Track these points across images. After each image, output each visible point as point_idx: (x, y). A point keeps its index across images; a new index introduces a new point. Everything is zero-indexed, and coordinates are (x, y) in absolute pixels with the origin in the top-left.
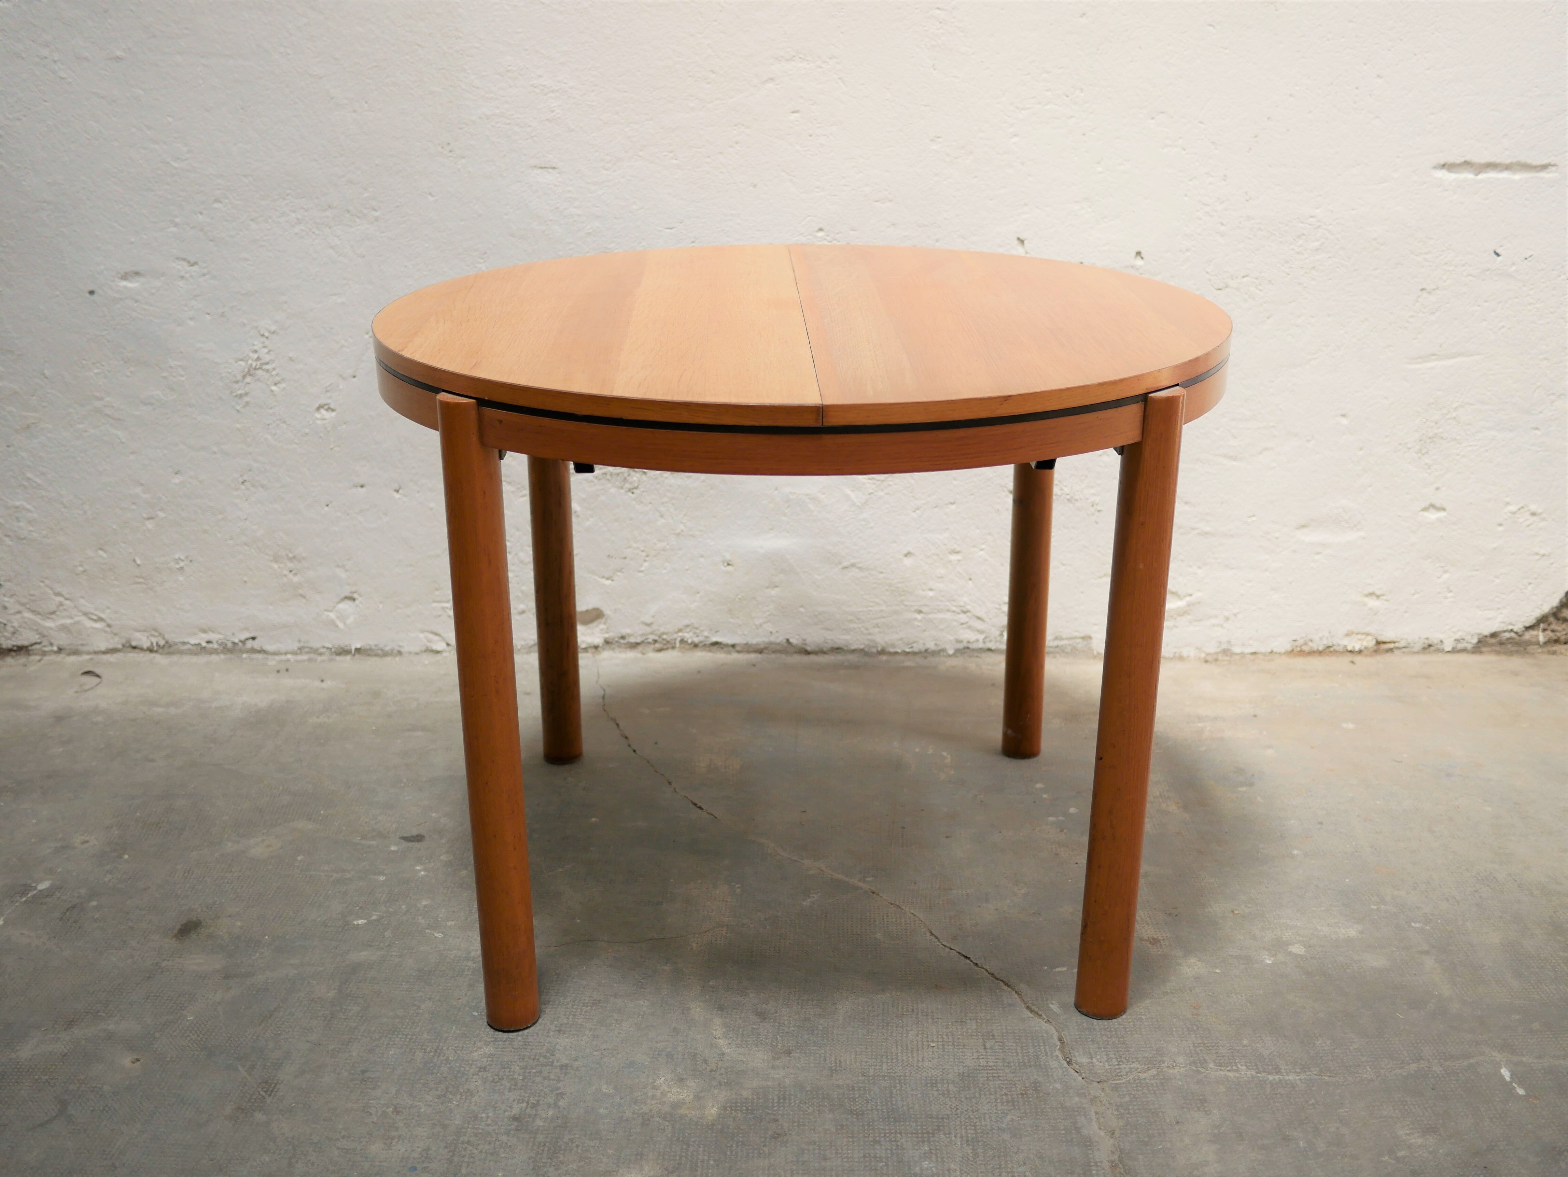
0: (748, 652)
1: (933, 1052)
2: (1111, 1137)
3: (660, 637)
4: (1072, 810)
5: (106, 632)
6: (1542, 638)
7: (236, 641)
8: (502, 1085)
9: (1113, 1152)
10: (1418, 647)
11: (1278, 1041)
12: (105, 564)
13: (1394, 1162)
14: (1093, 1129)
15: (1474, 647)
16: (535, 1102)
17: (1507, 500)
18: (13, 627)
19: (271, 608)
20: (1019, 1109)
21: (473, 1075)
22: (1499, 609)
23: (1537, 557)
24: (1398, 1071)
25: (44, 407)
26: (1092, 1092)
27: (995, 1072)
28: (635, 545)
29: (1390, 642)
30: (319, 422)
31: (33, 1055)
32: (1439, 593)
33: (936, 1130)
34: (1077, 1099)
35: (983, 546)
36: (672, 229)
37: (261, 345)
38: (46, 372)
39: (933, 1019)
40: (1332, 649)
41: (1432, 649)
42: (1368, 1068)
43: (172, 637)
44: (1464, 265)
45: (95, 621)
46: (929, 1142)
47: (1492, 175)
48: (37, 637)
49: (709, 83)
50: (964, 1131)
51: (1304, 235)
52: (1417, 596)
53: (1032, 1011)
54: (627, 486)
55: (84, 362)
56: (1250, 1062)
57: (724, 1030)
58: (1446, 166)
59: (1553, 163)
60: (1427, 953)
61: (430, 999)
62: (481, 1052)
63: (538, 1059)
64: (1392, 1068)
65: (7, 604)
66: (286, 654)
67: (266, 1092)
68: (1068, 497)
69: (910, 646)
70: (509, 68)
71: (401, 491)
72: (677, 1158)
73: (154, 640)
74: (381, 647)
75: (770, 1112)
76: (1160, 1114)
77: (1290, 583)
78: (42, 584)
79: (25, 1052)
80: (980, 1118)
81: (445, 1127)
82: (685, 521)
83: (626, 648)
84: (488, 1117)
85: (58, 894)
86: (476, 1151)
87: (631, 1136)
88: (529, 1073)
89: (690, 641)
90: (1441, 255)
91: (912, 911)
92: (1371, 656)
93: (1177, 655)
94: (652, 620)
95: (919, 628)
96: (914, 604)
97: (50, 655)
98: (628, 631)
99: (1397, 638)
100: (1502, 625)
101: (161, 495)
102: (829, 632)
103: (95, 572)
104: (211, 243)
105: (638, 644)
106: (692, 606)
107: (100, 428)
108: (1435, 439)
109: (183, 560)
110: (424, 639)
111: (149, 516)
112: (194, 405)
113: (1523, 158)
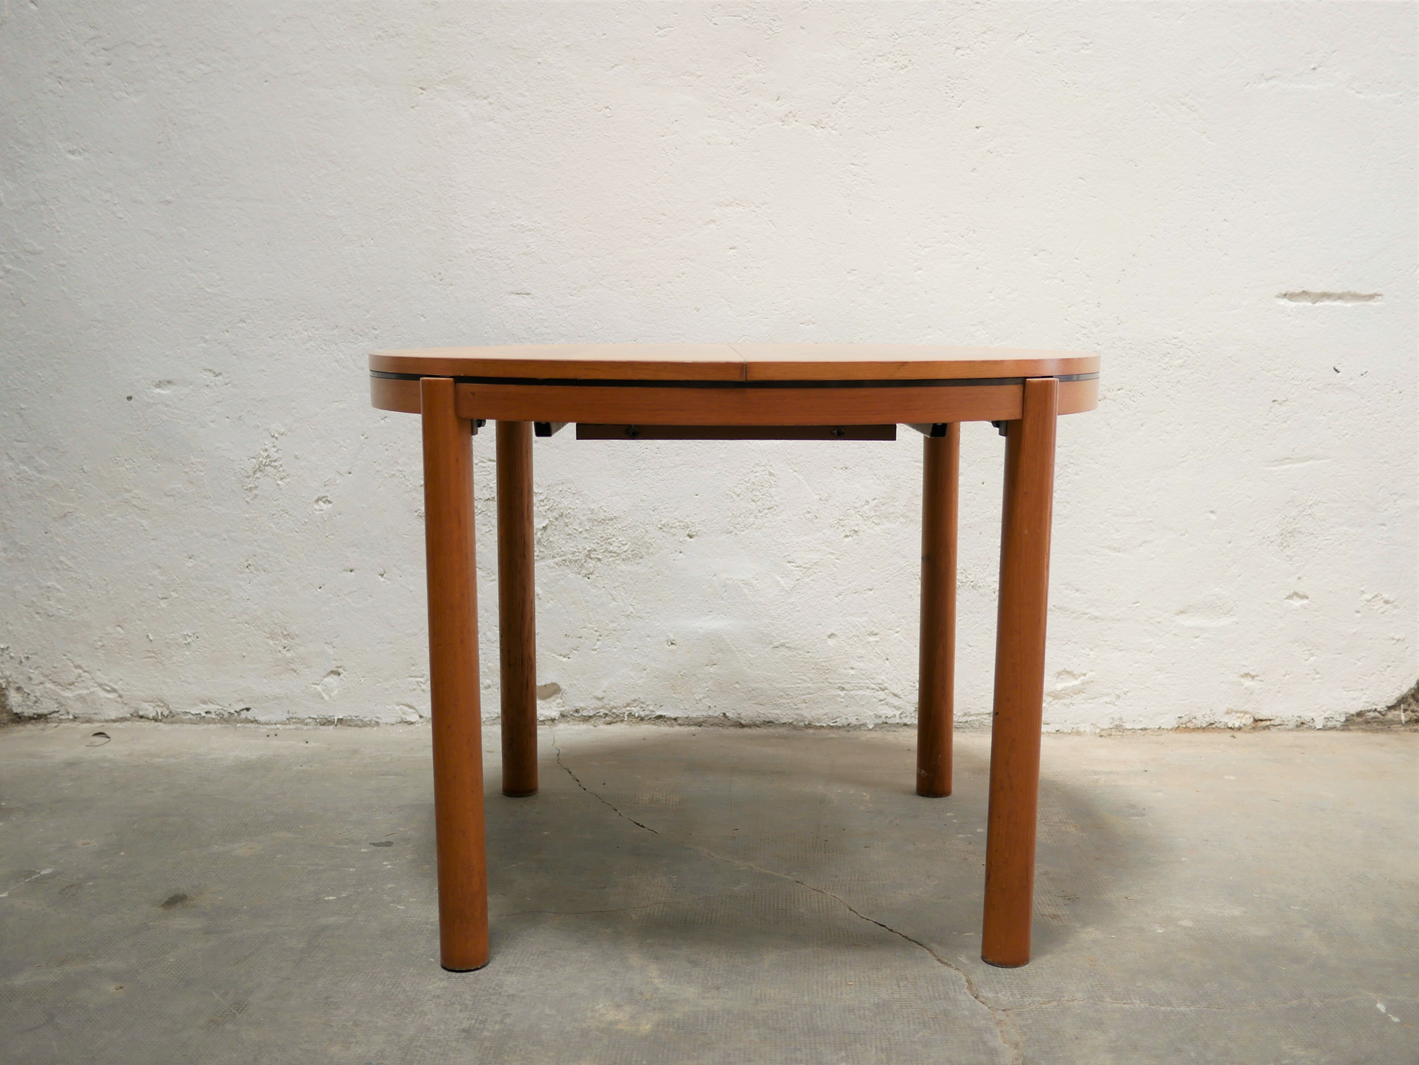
0: (689, 725)
1: (851, 989)
2: (1015, 1048)
5: (117, 702)
6: (1403, 718)
7: (233, 711)
8: (453, 1008)
9: (1016, 1059)
10: (1292, 725)
11: (1169, 984)
12: (121, 639)
14: (997, 1042)
15: (1341, 725)
16: (484, 1020)
17: (1362, 589)
18: (36, 697)
19: (265, 681)
20: (930, 1028)
21: (427, 1001)
22: (1362, 689)
23: (1393, 642)
24: (1281, 1005)
25: (80, 498)
26: (997, 1017)
27: (908, 1003)
28: (589, 626)
29: (1266, 720)
30: (317, 513)
31: (27, 983)
32: (1308, 674)
33: (853, 1041)
34: (984, 1022)
35: (898, 629)
37: (271, 445)
38: (85, 467)
39: (851, 966)
40: (1214, 726)
41: (1305, 726)
42: (1253, 1003)
43: (174, 708)
44: (1308, 380)
45: (109, 692)
46: (846, 1050)
47: (1328, 303)
48: (56, 706)
49: (661, 224)
50: (878, 1043)
51: (1169, 353)
52: (1287, 677)
53: (942, 962)
54: (584, 571)
55: (118, 459)
56: (1144, 998)
57: (659, 973)
58: (1287, 296)
59: (1378, 293)
60: (1307, 926)
61: (391, 950)
62: (436, 985)
63: (488, 991)
64: (1275, 1003)
65: (32, 676)
66: (275, 724)
67: (237, 1010)
68: (972, 584)
69: (834, 721)
70: (493, 211)
71: (385, 575)
72: (613, 1059)
73: (159, 710)
74: (360, 717)
75: (699, 1028)
76: (1061, 1032)
77: (1173, 664)
78: (64, 658)
79: (20, 981)
80: (893, 1034)
81: (399, 1036)
82: (634, 604)
83: (580, 721)
84: (439, 1029)
85: (59, 877)
86: (427, 1053)
87: (570, 1043)
88: (479, 1000)
89: (636, 715)
90: (1288, 371)
91: (833, 894)
92: (1249, 732)
93: (1074, 730)
94: (603, 694)
95: (842, 704)
96: (837, 681)
97: (66, 723)
98: (582, 705)
99: (1272, 716)
100: (1367, 705)
101: (175, 577)
102: (762, 707)
103: (112, 647)
104: (234, 357)
105: (590, 717)
106: (639, 682)
107: (128, 517)
108: (1294, 534)
109: (190, 636)
110: (399, 712)
111: (163, 596)
112: (210, 497)
113: (1353, 289)
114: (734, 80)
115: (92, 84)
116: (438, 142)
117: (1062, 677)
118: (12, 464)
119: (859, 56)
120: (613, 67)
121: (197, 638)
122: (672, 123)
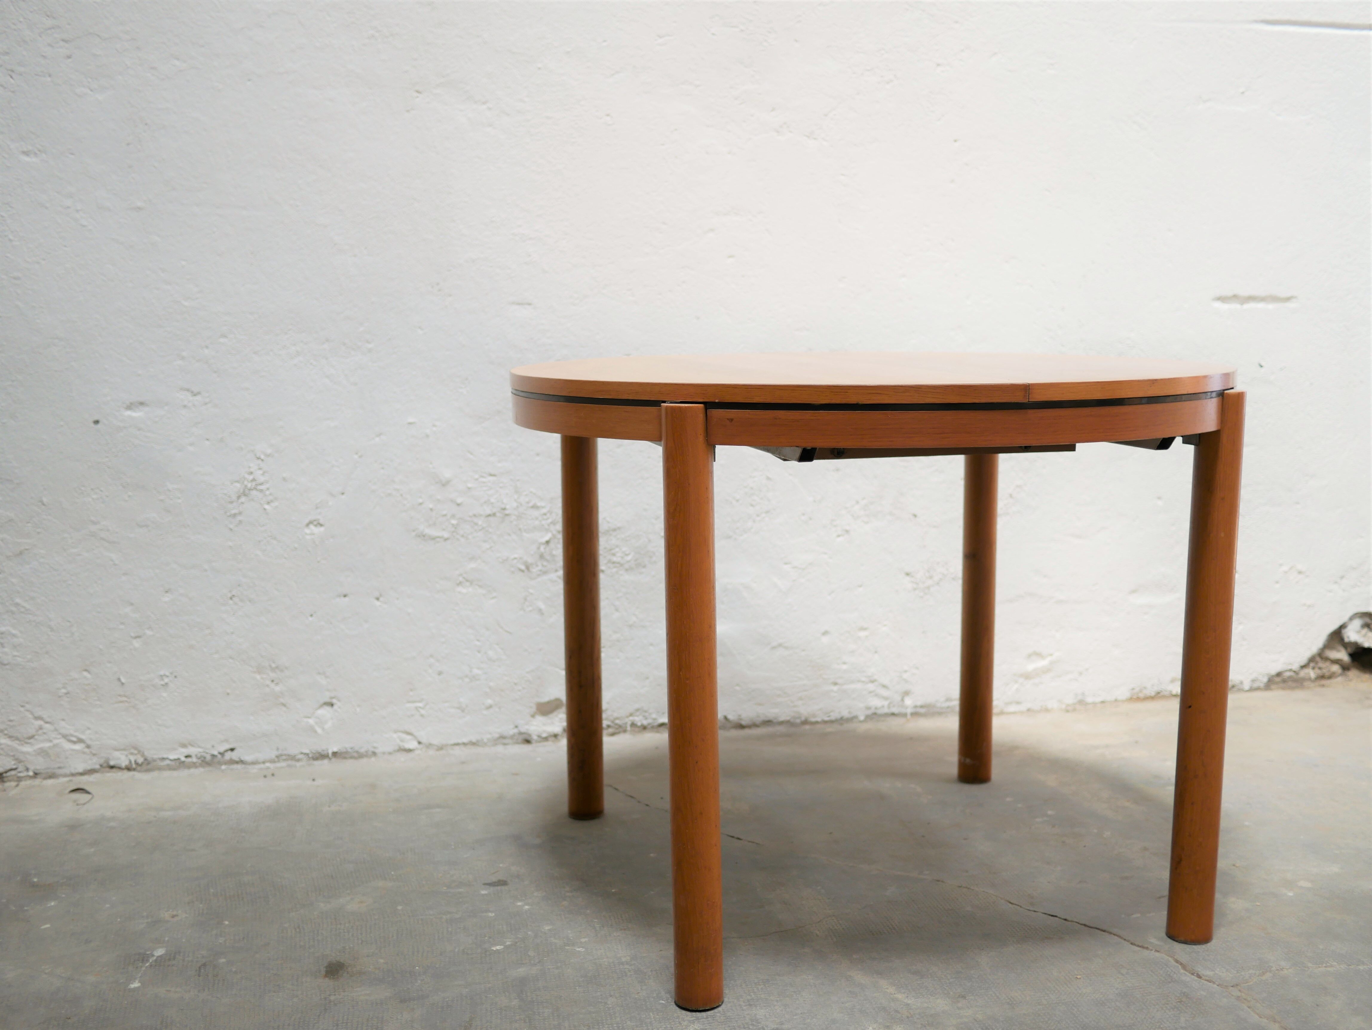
2: (1274, 1022)
3: (613, 722)
5: (84, 753)
6: (1312, 674)
7: (216, 753)
11: (1345, 944)
12: (88, 684)
14: (1254, 1018)
15: (1266, 686)
17: (1281, 562)
19: (252, 718)
20: (1186, 1012)
22: (1281, 652)
23: (1305, 608)
25: (39, 533)
26: (1233, 994)
27: (1144, 990)
30: (308, 537)
34: (1226, 1000)
35: (886, 623)
37: (257, 468)
38: (45, 500)
39: (1062, 960)
41: (1235, 689)
43: (150, 754)
45: (74, 743)
47: (1253, 305)
48: (13, 763)
53: (1137, 946)
55: (83, 488)
56: (1337, 960)
57: (894, 988)
58: (1221, 299)
59: (1295, 296)
61: (611, 996)
66: (264, 763)
69: (827, 716)
70: (493, 219)
71: (381, 599)
73: (133, 759)
74: (356, 749)
76: (1299, 1001)
78: (22, 709)
82: (636, 614)
85: (180, 958)
89: (639, 724)
91: (982, 890)
93: (1043, 707)
94: (607, 706)
95: (836, 698)
96: (830, 677)
97: (25, 780)
100: (1285, 665)
101: (150, 614)
102: (761, 707)
103: (77, 693)
104: (215, 375)
106: (642, 691)
107: (94, 552)
109: (167, 676)
110: (396, 739)
111: (137, 634)
112: (189, 526)
113: (1273, 292)
115: (49, 79)
117: (1031, 658)
120: (614, 74)
121: (176, 677)
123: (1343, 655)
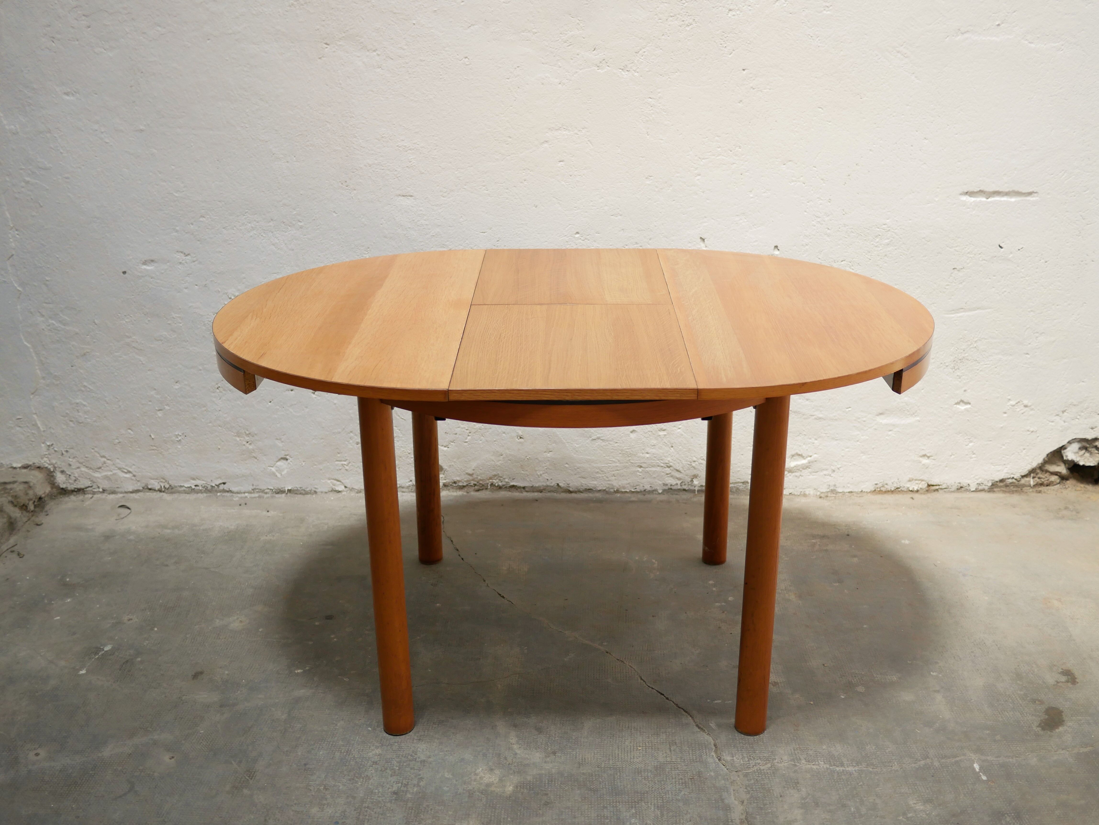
0: (533, 492)
1: (640, 753)
2: (742, 805)
3: (478, 482)
4: (731, 599)
5: (132, 479)
6: (1032, 483)
7: (214, 485)
8: (386, 773)
9: (742, 814)
10: (954, 488)
11: (844, 747)
12: (132, 438)
13: (905, 820)
14: (731, 800)
15: (989, 489)
16: (406, 783)
17: (1009, 397)
18: (75, 477)
19: (235, 464)
20: (689, 788)
21: (370, 767)
22: (1005, 464)
23: (1029, 433)
24: (913, 765)
25: (94, 342)
26: (732, 777)
27: (676, 765)
29: (936, 485)
31: (112, 755)
32: (967, 455)
33: (640, 800)
34: (723, 781)
35: (680, 426)
36: (485, 233)
38: (96, 321)
39: (640, 732)
40: (900, 490)
41: (963, 489)
42: (896, 763)
43: (173, 483)
45: (126, 473)
46: (635, 807)
47: (997, 198)
48: (90, 483)
49: (508, 144)
50: (656, 801)
51: (880, 235)
52: (953, 457)
53: (699, 728)
55: (119, 315)
56: (826, 760)
57: (517, 739)
58: (968, 194)
59: (1035, 191)
60: (939, 691)
62: (374, 752)
63: (407, 757)
64: (910, 763)
65: (71, 463)
66: (244, 493)
67: (249, 777)
69: (634, 488)
70: (383, 136)
72: (489, 816)
73: (163, 485)
74: (303, 488)
75: (543, 789)
76: (771, 791)
77: (873, 449)
78: (93, 451)
80: (666, 793)
81: (354, 798)
83: (457, 489)
84: (379, 792)
85: (116, 654)
86: (372, 813)
87: (462, 803)
88: (403, 765)
89: (496, 485)
90: (966, 248)
91: (630, 665)
92: (924, 494)
93: (802, 493)
94: (473, 472)
95: (640, 477)
96: (637, 462)
97: (98, 494)
98: (458, 479)
99: (940, 482)
100: (1007, 474)
101: (167, 396)
102: (584, 480)
103: (125, 443)
104: (198, 242)
105: (464, 487)
106: (498, 463)
107: (129, 355)
108: (963, 360)
109: (181, 436)
110: (330, 484)
111: (159, 408)
112: (188, 341)
113: (1016, 189)
114: (561, 35)
115: (77, 43)
116: (340, 84)
117: (794, 457)
118: (43, 319)
119: (656, 16)
120: (470, 26)
121: (185, 436)
122: (516, 68)
123: (1062, 469)
